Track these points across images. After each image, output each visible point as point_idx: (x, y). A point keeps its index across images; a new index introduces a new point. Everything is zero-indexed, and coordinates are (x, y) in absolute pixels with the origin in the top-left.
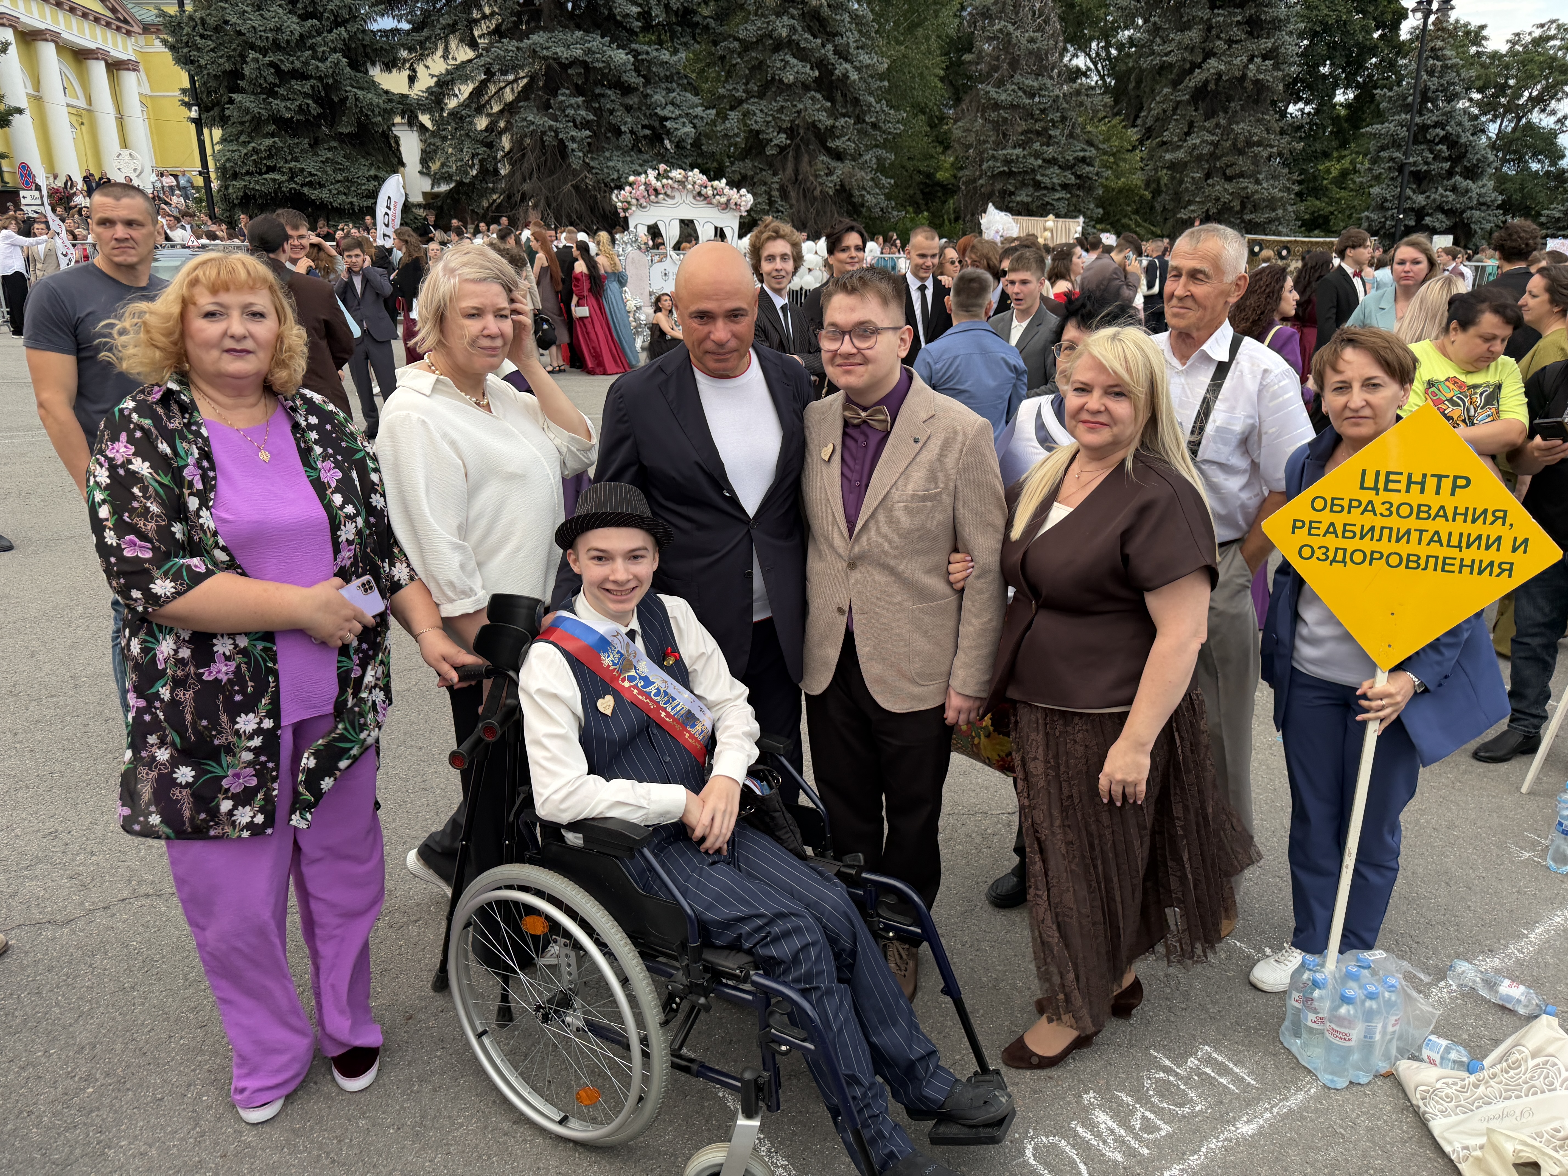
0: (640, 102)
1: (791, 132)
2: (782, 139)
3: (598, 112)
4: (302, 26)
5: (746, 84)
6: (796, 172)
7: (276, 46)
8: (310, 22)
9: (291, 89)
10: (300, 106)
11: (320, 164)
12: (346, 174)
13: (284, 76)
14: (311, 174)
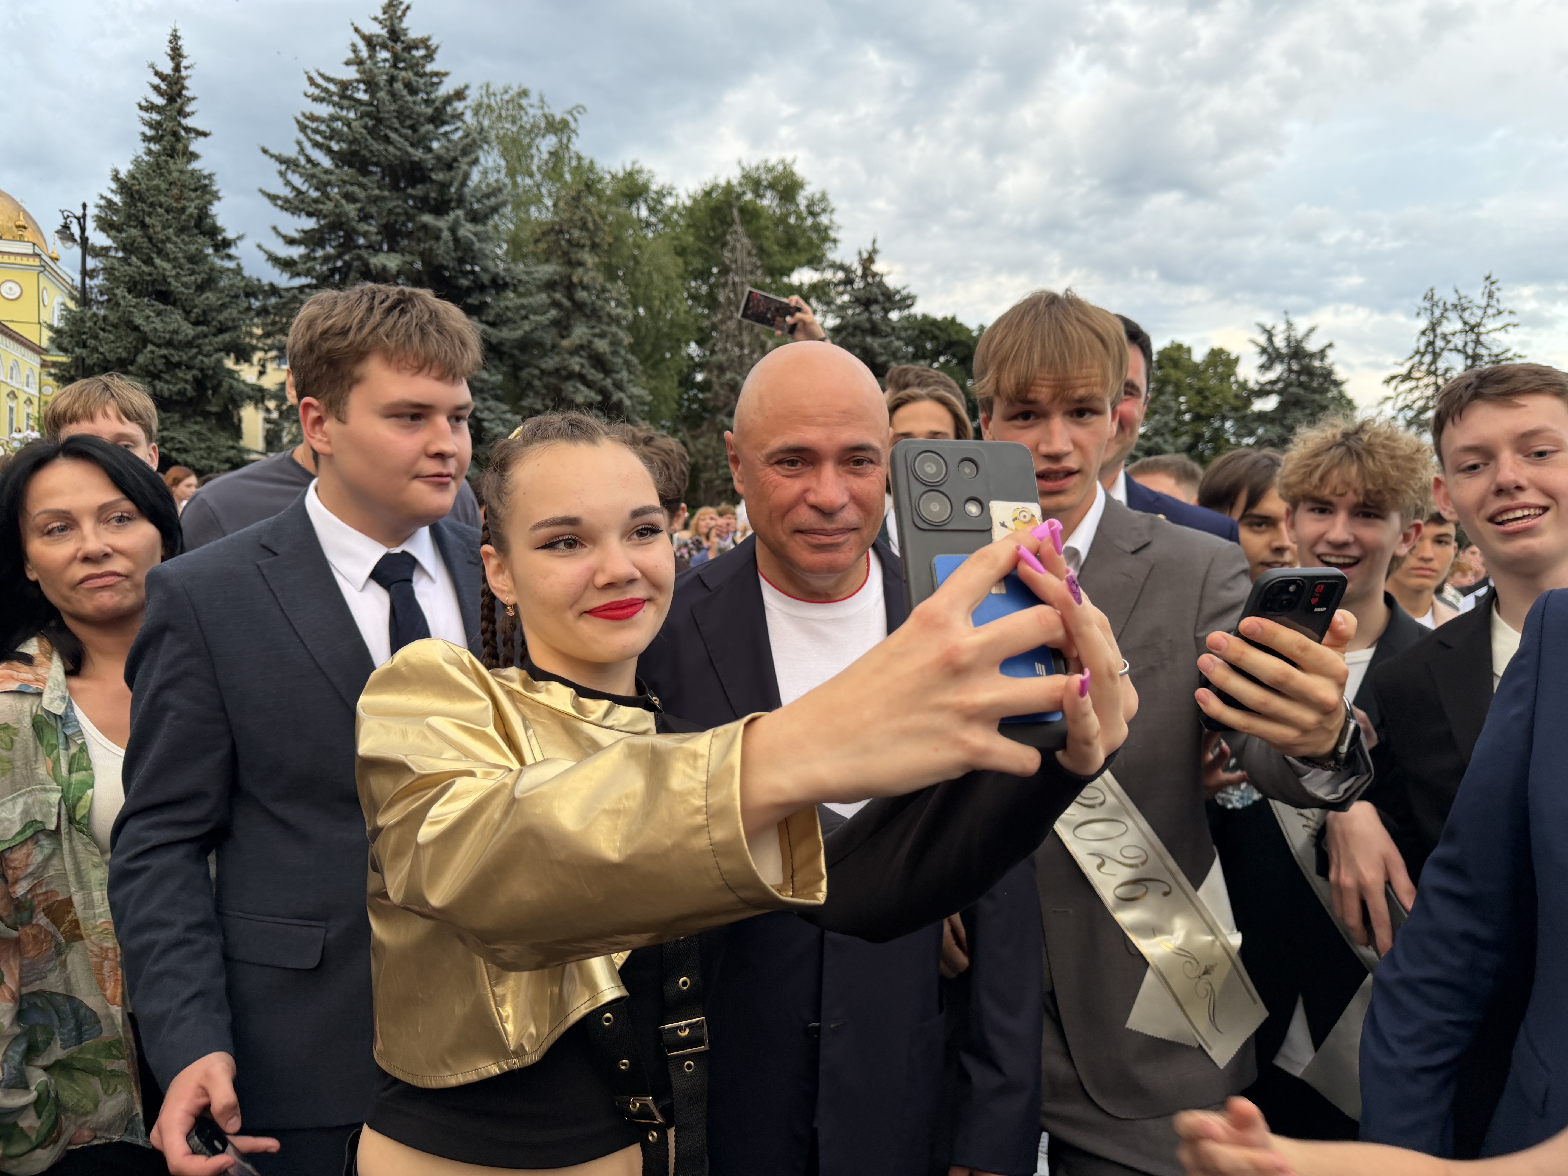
9: (174, 376)
10: (179, 390)
11: (188, 436)
12: (208, 443)
13: (171, 366)
14: (180, 442)
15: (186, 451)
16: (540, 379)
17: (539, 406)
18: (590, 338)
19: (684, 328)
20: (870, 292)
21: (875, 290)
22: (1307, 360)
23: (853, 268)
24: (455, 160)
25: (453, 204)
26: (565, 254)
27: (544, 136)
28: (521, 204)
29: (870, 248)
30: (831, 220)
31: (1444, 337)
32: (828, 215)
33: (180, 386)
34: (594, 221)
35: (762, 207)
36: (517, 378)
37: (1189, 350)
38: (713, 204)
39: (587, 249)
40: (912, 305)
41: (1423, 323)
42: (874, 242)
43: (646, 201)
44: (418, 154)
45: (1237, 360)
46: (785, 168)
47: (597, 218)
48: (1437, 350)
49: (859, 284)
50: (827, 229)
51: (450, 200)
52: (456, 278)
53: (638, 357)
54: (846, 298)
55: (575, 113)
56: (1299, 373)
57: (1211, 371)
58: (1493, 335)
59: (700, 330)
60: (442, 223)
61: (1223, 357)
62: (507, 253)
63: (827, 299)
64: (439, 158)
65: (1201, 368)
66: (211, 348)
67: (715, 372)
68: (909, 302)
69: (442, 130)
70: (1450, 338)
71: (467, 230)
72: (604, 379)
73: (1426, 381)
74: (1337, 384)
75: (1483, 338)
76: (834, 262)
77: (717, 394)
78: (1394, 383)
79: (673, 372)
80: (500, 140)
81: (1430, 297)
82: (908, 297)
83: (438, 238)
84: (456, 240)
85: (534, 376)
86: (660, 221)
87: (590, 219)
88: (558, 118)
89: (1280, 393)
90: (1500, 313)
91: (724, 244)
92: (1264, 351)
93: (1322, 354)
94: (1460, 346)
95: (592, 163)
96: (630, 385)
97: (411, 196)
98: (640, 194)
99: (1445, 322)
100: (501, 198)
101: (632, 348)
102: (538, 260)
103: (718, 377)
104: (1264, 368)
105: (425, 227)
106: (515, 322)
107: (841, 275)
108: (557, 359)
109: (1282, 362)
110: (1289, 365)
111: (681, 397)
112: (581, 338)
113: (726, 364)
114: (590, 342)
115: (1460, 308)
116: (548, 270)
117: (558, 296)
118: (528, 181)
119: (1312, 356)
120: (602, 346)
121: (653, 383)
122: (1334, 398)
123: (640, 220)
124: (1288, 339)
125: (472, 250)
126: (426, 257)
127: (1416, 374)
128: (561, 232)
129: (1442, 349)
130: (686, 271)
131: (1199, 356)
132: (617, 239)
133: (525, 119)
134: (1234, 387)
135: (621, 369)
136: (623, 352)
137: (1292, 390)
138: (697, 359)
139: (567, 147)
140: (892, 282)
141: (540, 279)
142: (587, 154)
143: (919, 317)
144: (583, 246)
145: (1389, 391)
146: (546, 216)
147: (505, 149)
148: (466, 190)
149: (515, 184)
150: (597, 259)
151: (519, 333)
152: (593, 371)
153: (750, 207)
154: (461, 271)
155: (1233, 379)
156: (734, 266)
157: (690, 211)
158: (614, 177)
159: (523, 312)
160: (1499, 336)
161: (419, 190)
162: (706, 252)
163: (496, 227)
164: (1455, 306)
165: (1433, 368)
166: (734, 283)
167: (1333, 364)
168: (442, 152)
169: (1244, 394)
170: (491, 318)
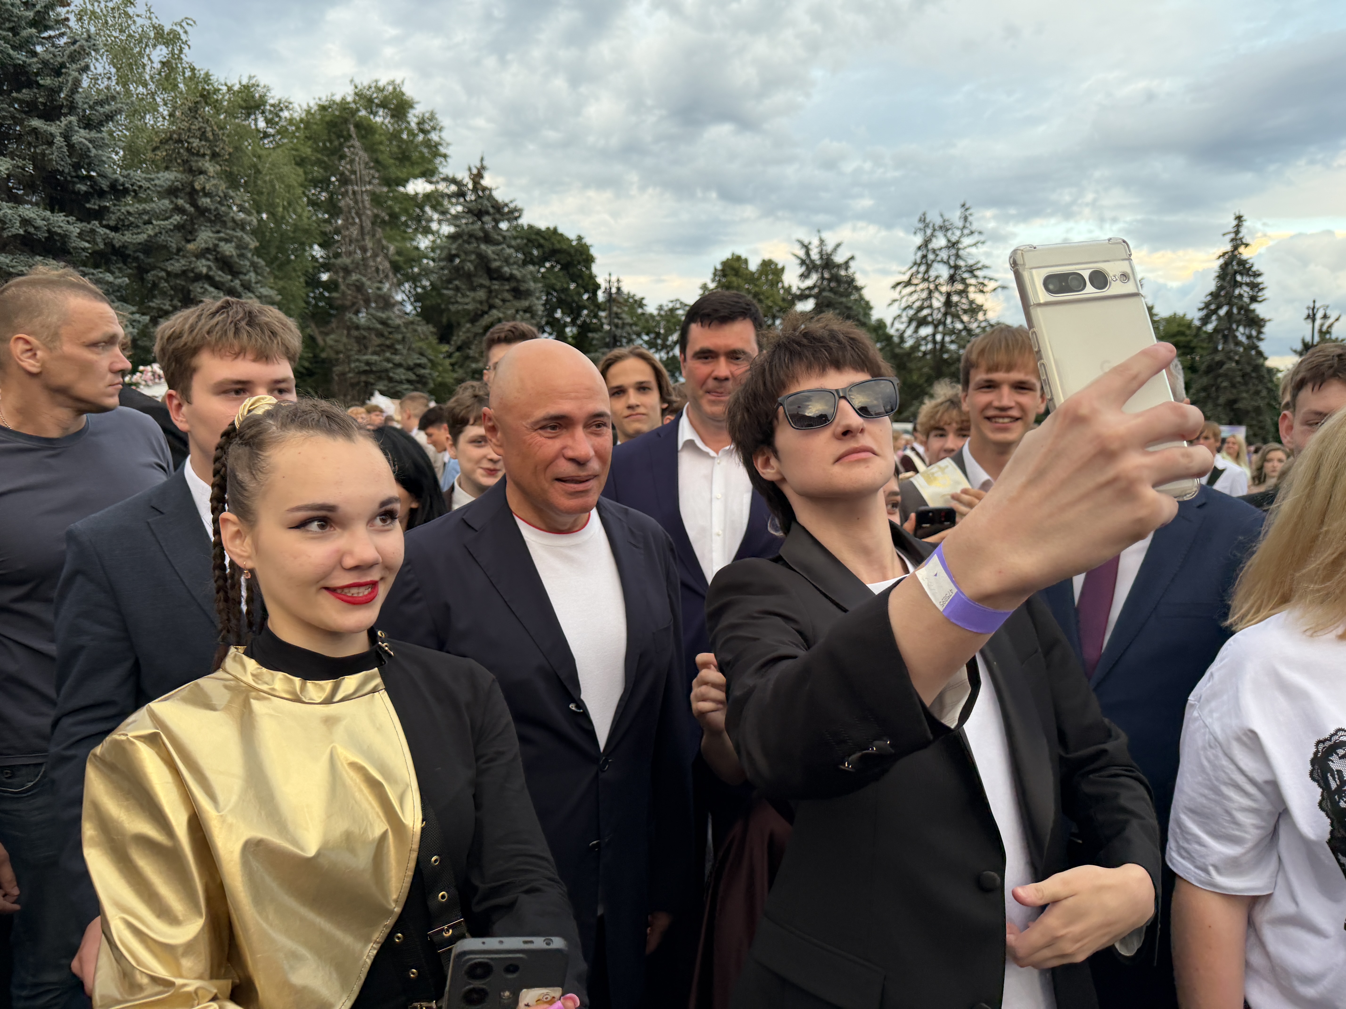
16: (167, 281)
17: (167, 307)
18: (217, 242)
19: (307, 232)
20: (482, 204)
21: (486, 202)
22: (835, 270)
23: (465, 182)
24: (63, 65)
25: (64, 111)
26: (185, 162)
27: (155, 46)
28: (136, 112)
29: (479, 165)
30: (440, 137)
31: (934, 251)
32: (437, 132)
34: (213, 130)
35: (376, 123)
36: (142, 279)
37: (746, 261)
38: (328, 119)
39: (207, 158)
40: (519, 217)
41: (918, 240)
42: (482, 159)
43: (263, 112)
44: (21, 57)
45: (783, 269)
46: (395, 89)
47: (215, 128)
48: (929, 262)
49: (471, 197)
50: (437, 145)
51: (62, 106)
52: (74, 183)
53: (264, 260)
54: (460, 208)
55: (184, 24)
56: (830, 280)
57: (763, 278)
58: (968, 250)
59: (324, 234)
60: (54, 128)
61: (773, 267)
62: (124, 158)
63: (442, 209)
64: (45, 63)
65: (756, 276)
67: (341, 274)
68: (516, 214)
69: (46, 35)
70: (938, 252)
71: (81, 136)
72: (232, 281)
73: (922, 286)
74: (858, 289)
75: (961, 252)
76: (447, 176)
77: (344, 293)
78: (899, 288)
79: (299, 274)
80: (110, 48)
81: (923, 220)
82: (515, 210)
83: (51, 144)
84: (71, 146)
85: (161, 278)
86: (278, 132)
87: (208, 129)
88: (167, 29)
89: (816, 297)
90: (972, 233)
91: (342, 157)
92: (803, 262)
93: (846, 265)
94: (945, 258)
95: (207, 75)
96: (259, 285)
97: (16, 100)
98: (257, 107)
99: (934, 240)
100: (113, 106)
101: (257, 252)
102: (157, 166)
103: (344, 278)
104: (804, 276)
105: (35, 131)
106: (138, 227)
107: (453, 188)
108: (183, 262)
109: (817, 271)
110: (822, 274)
111: (308, 296)
112: (206, 242)
113: (351, 267)
114: (216, 246)
115: (944, 228)
116: (167, 177)
117: (180, 202)
118: (141, 89)
119: (839, 266)
120: (228, 249)
121: (281, 283)
122: (856, 300)
123: (258, 131)
124: (821, 253)
125: (89, 157)
126: (39, 161)
127: (915, 281)
128: (180, 141)
129: (933, 261)
130: (306, 180)
131: (753, 266)
132: (237, 149)
133: (133, 27)
134: (782, 292)
135: (249, 271)
136: (249, 255)
137: (826, 294)
138: (321, 260)
139: (180, 58)
140: (500, 195)
141: (161, 186)
142: (202, 67)
143: (526, 227)
144: (204, 155)
145: (895, 294)
146: (162, 124)
147: (115, 57)
148: (77, 97)
149: (128, 93)
150: (218, 168)
151: (143, 237)
152: (220, 273)
153: (365, 123)
154: (77, 177)
155: (780, 285)
156: (353, 177)
157: (307, 122)
158: (230, 89)
159: (146, 217)
160: (973, 250)
161: (25, 94)
162: (324, 162)
163: (111, 133)
164: (941, 227)
165: (926, 276)
166: (354, 193)
167: (854, 273)
168: (48, 57)
169: (790, 298)
170: (112, 223)
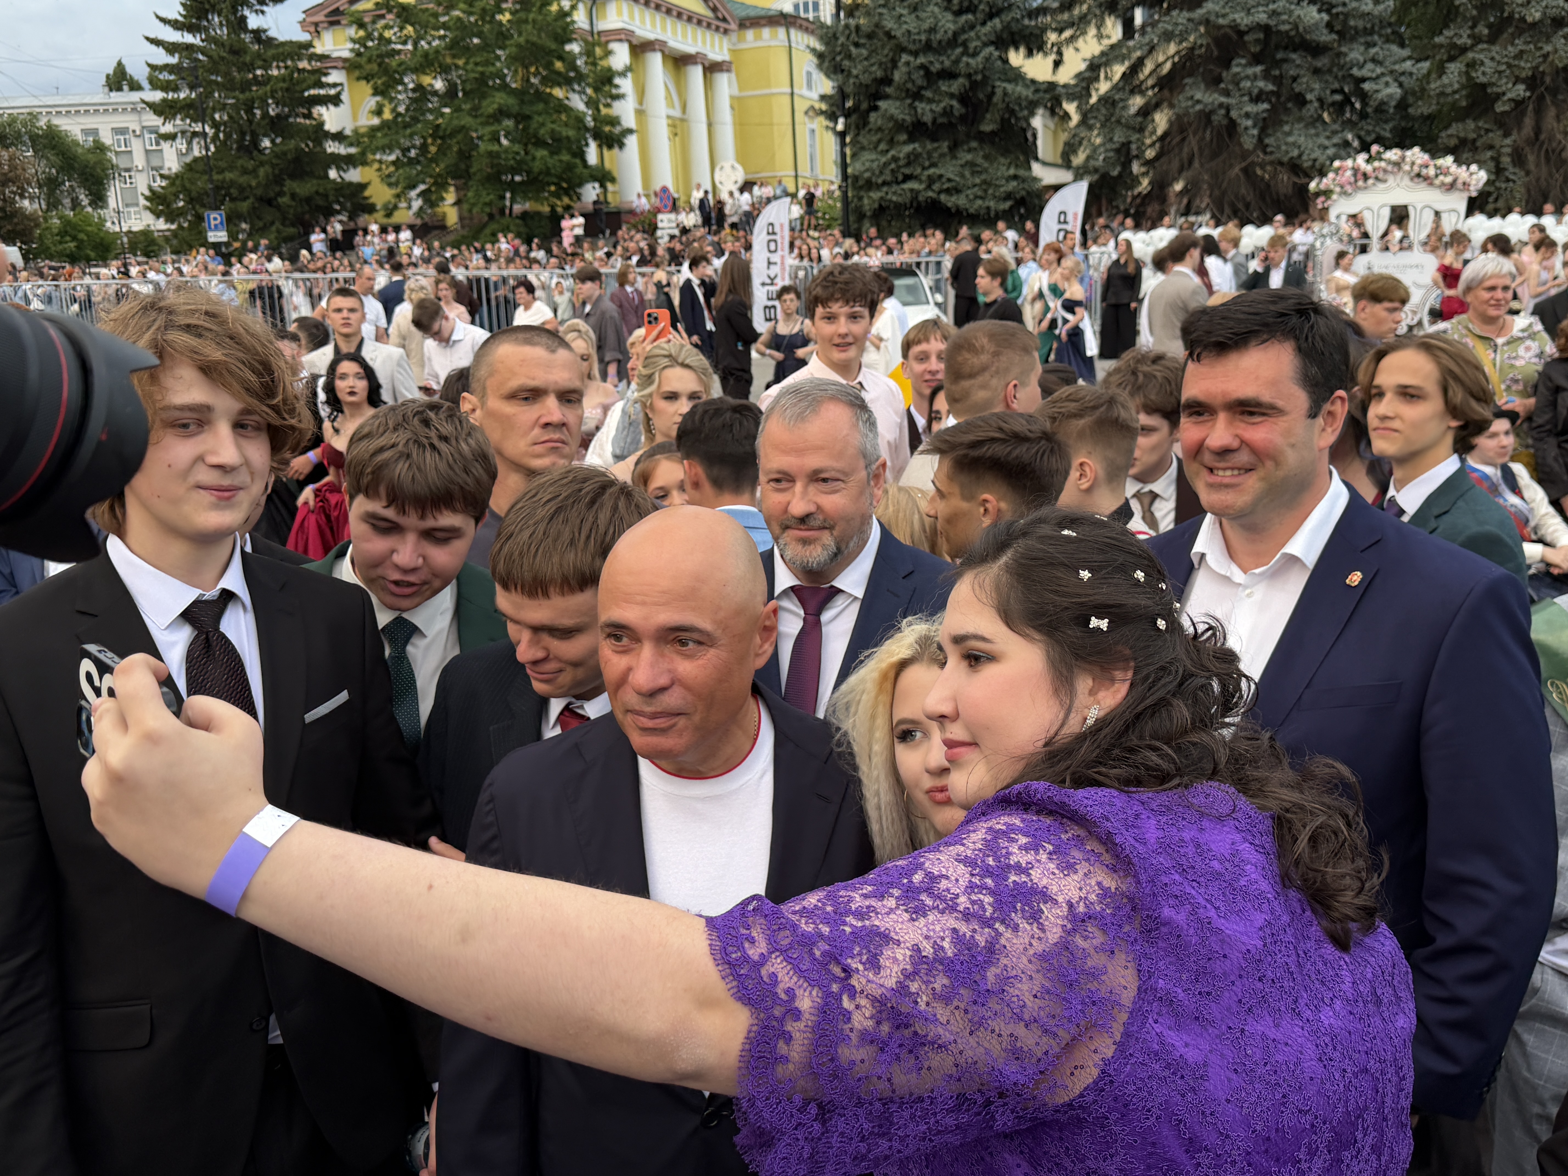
0: (1333, 64)
1: (1532, 82)
2: (1521, 90)
3: (1278, 81)
4: (955, 22)
5: (1472, 28)
6: (1538, 130)
7: (928, 47)
8: (964, 18)
9: (937, 91)
10: (944, 109)
11: (958, 169)
12: (983, 177)
13: (932, 77)
14: (949, 180)
15: (957, 191)
33: (946, 102)
66: (978, 43)
